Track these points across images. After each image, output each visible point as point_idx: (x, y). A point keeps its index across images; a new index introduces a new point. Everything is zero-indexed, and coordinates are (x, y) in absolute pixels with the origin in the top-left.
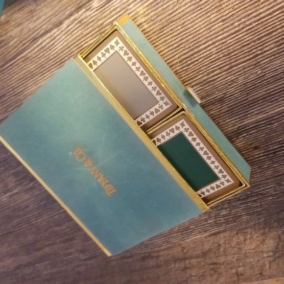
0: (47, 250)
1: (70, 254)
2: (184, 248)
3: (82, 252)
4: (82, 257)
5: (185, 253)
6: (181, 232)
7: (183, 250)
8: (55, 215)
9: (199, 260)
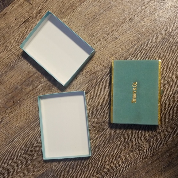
0: (108, 167)
1: (119, 166)
2: (168, 145)
3: (124, 163)
4: (125, 165)
5: (168, 147)
6: (165, 137)
7: (167, 146)
8: (112, 146)
9: (174, 149)
